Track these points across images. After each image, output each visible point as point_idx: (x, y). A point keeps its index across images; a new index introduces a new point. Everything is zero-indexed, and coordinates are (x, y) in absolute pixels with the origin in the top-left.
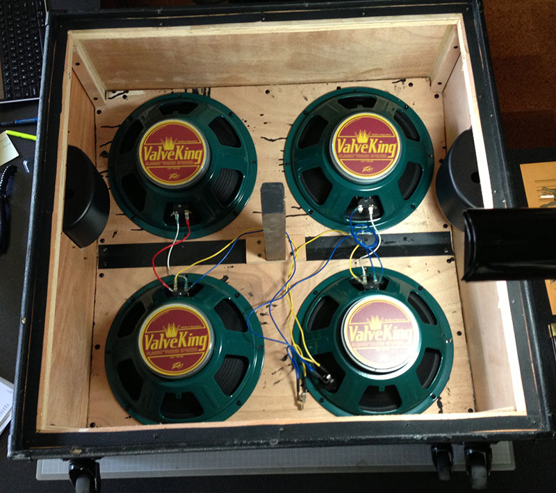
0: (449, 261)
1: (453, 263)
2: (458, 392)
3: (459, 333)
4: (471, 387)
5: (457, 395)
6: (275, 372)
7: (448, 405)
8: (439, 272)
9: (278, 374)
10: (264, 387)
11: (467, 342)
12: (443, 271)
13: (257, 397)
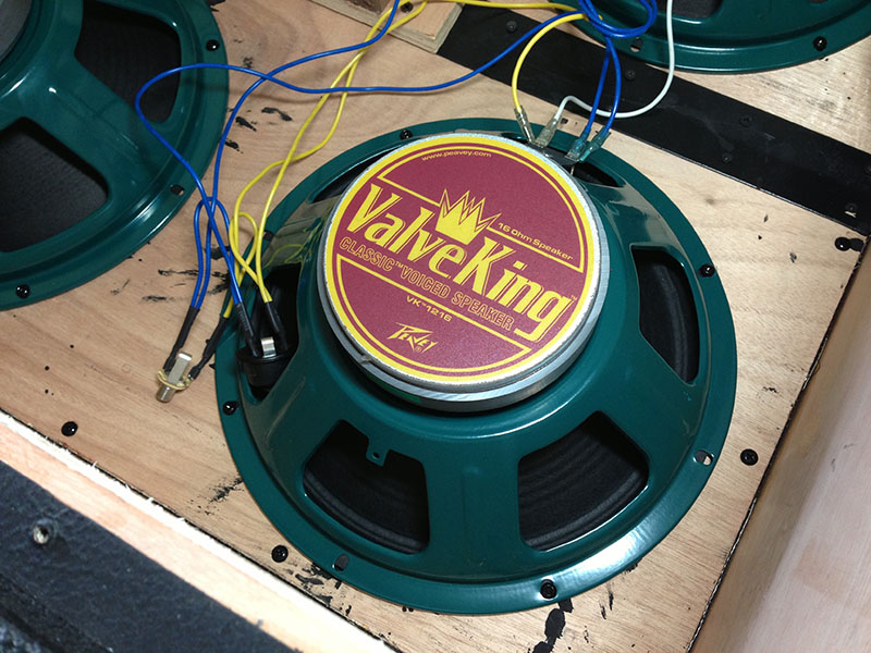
0: (842, 243)
1: (852, 255)
2: (634, 623)
3: (749, 457)
4: (690, 635)
5: (628, 629)
6: (169, 273)
7: (580, 641)
8: (794, 258)
9: (175, 278)
10: (115, 292)
11: (758, 495)
12: (809, 262)
13: (81, 304)
